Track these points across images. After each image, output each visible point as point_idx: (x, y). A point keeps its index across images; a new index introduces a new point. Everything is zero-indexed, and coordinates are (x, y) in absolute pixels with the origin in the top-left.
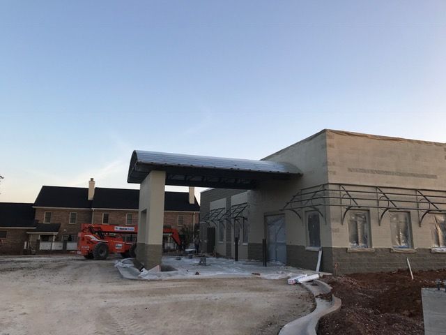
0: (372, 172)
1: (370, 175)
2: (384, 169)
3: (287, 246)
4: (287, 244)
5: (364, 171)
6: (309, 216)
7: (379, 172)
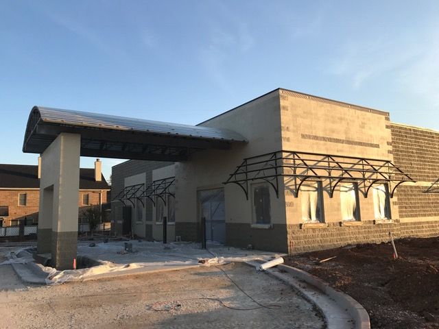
0: (324, 139)
1: (322, 142)
2: (335, 136)
3: (227, 224)
4: (227, 222)
5: (316, 138)
6: (256, 189)
7: (330, 140)
